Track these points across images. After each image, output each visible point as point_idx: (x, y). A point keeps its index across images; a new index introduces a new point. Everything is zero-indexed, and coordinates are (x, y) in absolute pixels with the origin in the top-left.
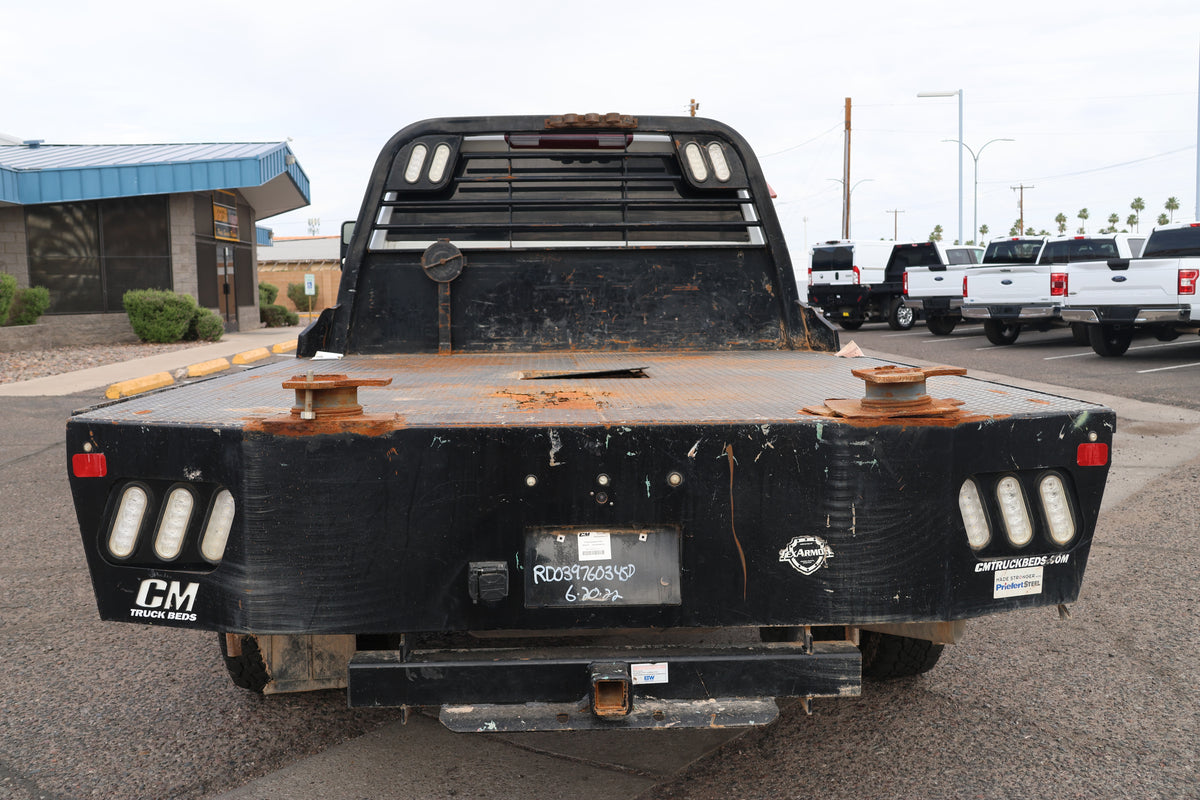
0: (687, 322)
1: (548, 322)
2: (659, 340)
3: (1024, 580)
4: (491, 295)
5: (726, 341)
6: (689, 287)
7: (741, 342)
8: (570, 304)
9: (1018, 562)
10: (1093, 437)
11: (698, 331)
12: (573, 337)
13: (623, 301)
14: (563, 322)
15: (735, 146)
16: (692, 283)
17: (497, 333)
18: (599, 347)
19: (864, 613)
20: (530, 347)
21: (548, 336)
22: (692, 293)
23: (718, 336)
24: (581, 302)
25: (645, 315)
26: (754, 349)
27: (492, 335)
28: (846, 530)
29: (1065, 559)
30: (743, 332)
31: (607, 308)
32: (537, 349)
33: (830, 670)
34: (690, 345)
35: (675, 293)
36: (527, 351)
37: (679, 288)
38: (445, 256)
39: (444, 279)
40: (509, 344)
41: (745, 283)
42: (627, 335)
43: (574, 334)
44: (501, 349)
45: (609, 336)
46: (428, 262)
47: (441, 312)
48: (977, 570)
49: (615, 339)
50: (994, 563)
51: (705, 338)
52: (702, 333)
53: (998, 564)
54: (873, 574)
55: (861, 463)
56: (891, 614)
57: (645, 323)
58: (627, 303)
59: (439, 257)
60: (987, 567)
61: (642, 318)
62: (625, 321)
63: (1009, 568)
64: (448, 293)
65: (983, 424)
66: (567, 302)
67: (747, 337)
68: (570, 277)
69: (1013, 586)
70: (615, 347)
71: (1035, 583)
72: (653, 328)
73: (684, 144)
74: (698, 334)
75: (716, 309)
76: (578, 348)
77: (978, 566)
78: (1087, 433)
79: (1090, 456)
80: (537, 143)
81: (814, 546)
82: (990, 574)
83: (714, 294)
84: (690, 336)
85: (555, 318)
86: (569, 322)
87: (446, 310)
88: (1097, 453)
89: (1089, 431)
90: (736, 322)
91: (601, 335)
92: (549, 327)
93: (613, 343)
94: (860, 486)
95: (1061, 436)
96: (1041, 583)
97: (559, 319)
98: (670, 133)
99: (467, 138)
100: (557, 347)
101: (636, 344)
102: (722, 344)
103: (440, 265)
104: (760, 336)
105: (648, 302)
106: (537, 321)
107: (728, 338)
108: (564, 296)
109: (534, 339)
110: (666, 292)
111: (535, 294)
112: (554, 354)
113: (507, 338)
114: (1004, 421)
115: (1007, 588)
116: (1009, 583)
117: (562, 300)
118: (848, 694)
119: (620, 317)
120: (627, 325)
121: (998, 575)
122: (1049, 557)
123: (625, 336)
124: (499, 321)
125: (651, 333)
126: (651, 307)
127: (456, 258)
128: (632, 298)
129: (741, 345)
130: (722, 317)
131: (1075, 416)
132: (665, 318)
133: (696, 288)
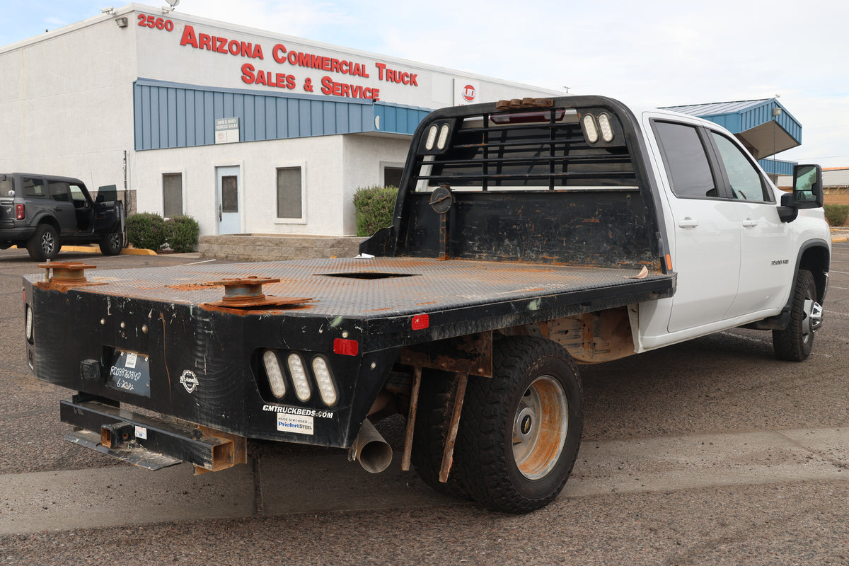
0: (591, 246)
1: (507, 241)
2: (572, 258)
3: (299, 423)
4: (476, 222)
5: (617, 262)
6: (593, 220)
7: (628, 262)
8: (519, 230)
9: (294, 411)
10: (345, 335)
11: (598, 253)
12: (521, 253)
13: (551, 228)
14: (515, 242)
15: (616, 115)
16: (595, 217)
17: (479, 248)
18: (535, 260)
19: (211, 422)
20: (496, 258)
21: (507, 252)
22: (595, 225)
23: (612, 257)
24: (526, 229)
25: (564, 239)
26: (637, 269)
27: (476, 249)
28: (202, 370)
29: (330, 415)
30: (629, 255)
31: (541, 233)
32: (500, 259)
33: (199, 451)
34: (593, 262)
35: (584, 224)
36: (494, 261)
37: (586, 220)
38: (442, 196)
39: (441, 211)
40: (485, 255)
41: (632, 218)
42: (553, 253)
43: (521, 251)
44: (480, 258)
45: (542, 253)
46: (433, 200)
47: (441, 232)
48: (264, 409)
49: (545, 255)
50: (276, 407)
51: (603, 258)
52: (601, 255)
53: (280, 409)
54: (215, 399)
55: (207, 332)
56: (222, 425)
57: (564, 245)
58: (554, 231)
59: (439, 197)
60: (271, 409)
61: (563, 241)
62: (552, 243)
63: (287, 413)
64: (445, 221)
65: (262, 316)
66: (518, 228)
67: (632, 259)
68: (520, 211)
69: (291, 425)
70: (545, 261)
71: (308, 427)
72: (570, 249)
73: (583, 116)
74: (598, 255)
75: (611, 236)
76: (523, 260)
77: (265, 406)
78: (341, 332)
79: (344, 348)
80: (508, 120)
81: (191, 377)
82: (274, 414)
83: (610, 226)
84: (593, 256)
85: (511, 240)
86: (519, 242)
87: (443, 230)
88: (349, 347)
89: (343, 330)
90: (625, 247)
91: (537, 252)
92: (507, 245)
93: (544, 258)
94: (207, 345)
95: (321, 331)
96: (312, 427)
97: (514, 240)
98: (576, 108)
99: (465, 120)
100: (511, 259)
101: (558, 260)
102: (615, 263)
103: (438, 202)
104: (641, 259)
105: (567, 230)
106: (501, 240)
107: (618, 259)
108: (517, 225)
109: (499, 252)
110: (578, 223)
111: (500, 222)
112: (508, 264)
113: (484, 251)
114: (278, 316)
115: (287, 425)
116: (288, 422)
117: (515, 226)
118: (207, 468)
119: (549, 240)
120: (553, 246)
121: (279, 415)
122: (317, 412)
123: (551, 254)
124: (479, 239)
125: (568, 253)
126: (569, 234)
127: (447, 198)
128: (557, 227)
129: (627, 265)
130: (615, 243)
131: (332, 319)
132: (577, 242)
133: (598, 221)
